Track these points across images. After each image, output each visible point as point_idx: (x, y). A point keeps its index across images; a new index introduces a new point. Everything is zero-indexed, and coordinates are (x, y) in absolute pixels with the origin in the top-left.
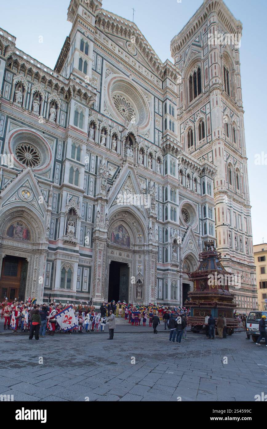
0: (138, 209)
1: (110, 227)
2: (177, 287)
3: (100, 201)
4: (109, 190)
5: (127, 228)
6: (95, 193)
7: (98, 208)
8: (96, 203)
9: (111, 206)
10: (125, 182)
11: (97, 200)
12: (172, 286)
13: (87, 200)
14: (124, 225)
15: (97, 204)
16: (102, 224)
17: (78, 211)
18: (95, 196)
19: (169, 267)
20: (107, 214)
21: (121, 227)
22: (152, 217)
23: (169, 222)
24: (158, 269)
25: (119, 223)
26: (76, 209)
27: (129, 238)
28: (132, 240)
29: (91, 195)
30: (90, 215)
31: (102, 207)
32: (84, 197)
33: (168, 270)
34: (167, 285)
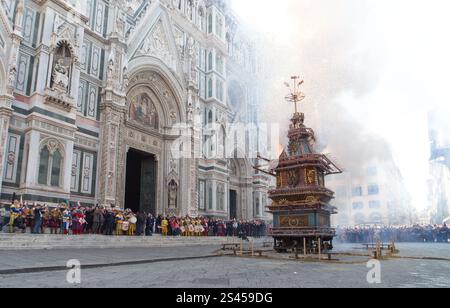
0: (173, 73)
1: (130, 89)
2: (223, 193)
3: (113, 45)
4: (129, 32)
5: (155, 100)
6: (105, 31)
7: (111, 56)
8: (106, 47)
9: (132, 59)
10: (154, 27)
11: (108, 43)
12: (218, 192)
13: (92, 39)
14: (150, 95)
15: (109, 50)
16: (117, 82)
17: (74, 49)
18: (104, 35)
19: (214, 165)
20: (125, 68)
21: (144, 96)
22: (192, 88)
23: (214, 101)
24: (200, 167)
25: (142, 91)
26: (72, 45)
27: (156, 116)
28: (161, 120)
29: (98, 31)
30: (96, 63)
31: (118, 54)
32: (86, 31)
33: (212, 168)
34: (211, 190)
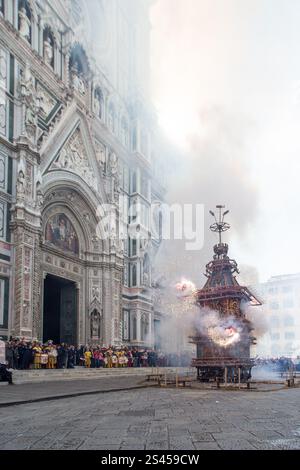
0: (94, 193)
1: (45, 208)
2: (147, 324)
3: (23, 153)
4: (41, 139)
5: (74, 222)
6: (11, 134)
7: (20, 166)
9: (47, 171)
10: (70, 138)
12: (142, 322)
14: (69, 216)
15: (18, 158)
16: (30, 199)
18: (11, 139)
19: (139, 294)
20: (38, 183)
21: (62, 217)
24: (124, 296)
25: (59, 211)
27: (76, 240)
28: (81, 244)
29: (3, 134)
31: (29, 165)
33: (136, 297)
34: (135, 320)
